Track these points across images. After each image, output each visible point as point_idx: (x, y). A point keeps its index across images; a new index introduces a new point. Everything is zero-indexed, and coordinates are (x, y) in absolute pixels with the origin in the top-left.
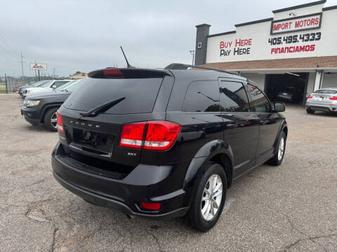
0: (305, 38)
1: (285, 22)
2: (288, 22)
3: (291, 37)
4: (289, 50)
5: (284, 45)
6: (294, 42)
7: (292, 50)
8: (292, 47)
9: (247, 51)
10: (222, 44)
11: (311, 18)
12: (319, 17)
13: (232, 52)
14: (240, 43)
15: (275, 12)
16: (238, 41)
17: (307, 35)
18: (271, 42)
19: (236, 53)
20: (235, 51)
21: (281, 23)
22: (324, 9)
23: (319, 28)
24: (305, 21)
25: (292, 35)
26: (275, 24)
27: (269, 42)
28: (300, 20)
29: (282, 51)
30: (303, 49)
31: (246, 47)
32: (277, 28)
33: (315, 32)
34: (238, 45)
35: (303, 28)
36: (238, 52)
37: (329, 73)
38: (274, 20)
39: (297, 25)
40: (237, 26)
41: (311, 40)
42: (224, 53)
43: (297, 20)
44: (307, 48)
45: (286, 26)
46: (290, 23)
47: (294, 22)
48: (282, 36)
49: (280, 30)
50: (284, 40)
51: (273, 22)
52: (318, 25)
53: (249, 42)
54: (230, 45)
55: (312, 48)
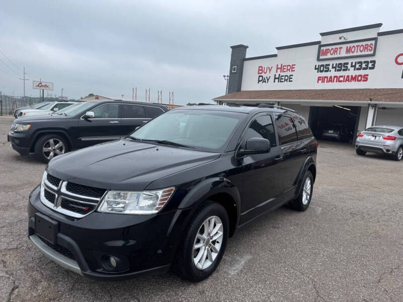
0: (357, 66)
1: (334, 47)
2: (338, 46)
3: (341, 64)
4: (338, 79)
5: (333, 73)
6: (344, 70)
7: (341, 79)
8: (342, 76)
9: (289, 79)
10: (261, 69)
11: (364, 43)
12: (373, 42)
13: (272, 79)
14: (282, 68)
15: (322, 34)
16: (279, 66)
17: (359, 63)
18: (318, 69)
19: (277, 80)
20: (275, 78)
21: (330, 48)
22: (380, 34)
23: (374, 55)
24: (358, 46)
25: (343, 61)
26: (322, 48)
27: (316, 69)
28: (352, 45)
29: (331, 80)
30: (354, 79)
31: (288, 73)
32: (325, 53)
33: (369, 59)
34: (279, 70)
35: (355, 54)
36: (279, 79)
37: (384, 108)
38: (322, 44)
39: (348, 51)
40: (278, 48)
41: (364, 69)
42: (262, 80)
43: (349, 45)
44: (360, 78)
45: (335, 51)
46: (341, 48)
47: (344, 47)
48: (331, 63)
49: (329, 56)
50: (333, 67)
51: (320, 46)
52: (372, 52)
53: (292, 68)
54: (270, 70)
55: (365, 78)
